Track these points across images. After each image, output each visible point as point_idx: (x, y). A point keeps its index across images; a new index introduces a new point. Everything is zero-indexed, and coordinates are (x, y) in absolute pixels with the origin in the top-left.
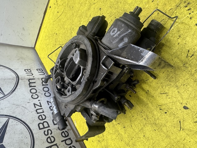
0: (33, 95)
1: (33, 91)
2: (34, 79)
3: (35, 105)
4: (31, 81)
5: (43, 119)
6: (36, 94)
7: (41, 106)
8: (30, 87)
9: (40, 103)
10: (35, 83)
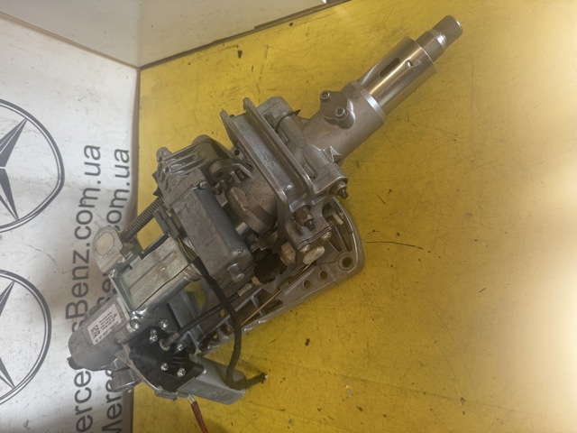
0: (79, 228)
1: (84, 217)
2: (98, 190)
3: (77, 257)
4: (89, 194)
5: (80, 295)
6: (87, 228)
7: (87, 261)
8: (82, 205)
9: (88, 251)
10: (95, 198)
